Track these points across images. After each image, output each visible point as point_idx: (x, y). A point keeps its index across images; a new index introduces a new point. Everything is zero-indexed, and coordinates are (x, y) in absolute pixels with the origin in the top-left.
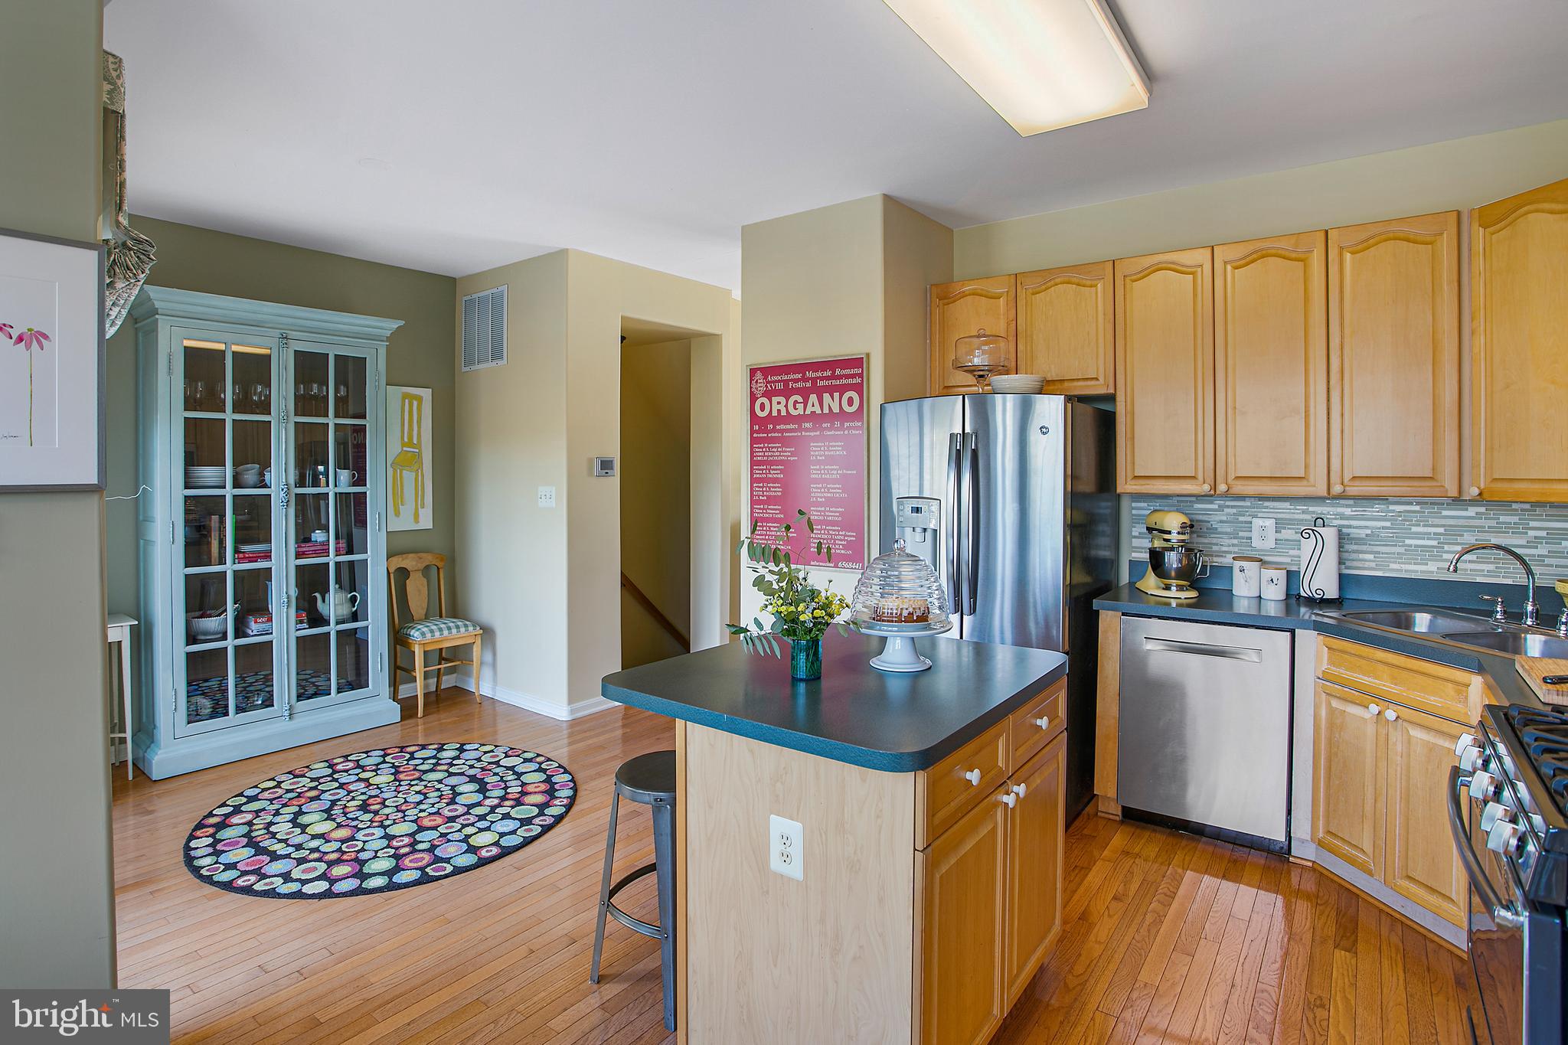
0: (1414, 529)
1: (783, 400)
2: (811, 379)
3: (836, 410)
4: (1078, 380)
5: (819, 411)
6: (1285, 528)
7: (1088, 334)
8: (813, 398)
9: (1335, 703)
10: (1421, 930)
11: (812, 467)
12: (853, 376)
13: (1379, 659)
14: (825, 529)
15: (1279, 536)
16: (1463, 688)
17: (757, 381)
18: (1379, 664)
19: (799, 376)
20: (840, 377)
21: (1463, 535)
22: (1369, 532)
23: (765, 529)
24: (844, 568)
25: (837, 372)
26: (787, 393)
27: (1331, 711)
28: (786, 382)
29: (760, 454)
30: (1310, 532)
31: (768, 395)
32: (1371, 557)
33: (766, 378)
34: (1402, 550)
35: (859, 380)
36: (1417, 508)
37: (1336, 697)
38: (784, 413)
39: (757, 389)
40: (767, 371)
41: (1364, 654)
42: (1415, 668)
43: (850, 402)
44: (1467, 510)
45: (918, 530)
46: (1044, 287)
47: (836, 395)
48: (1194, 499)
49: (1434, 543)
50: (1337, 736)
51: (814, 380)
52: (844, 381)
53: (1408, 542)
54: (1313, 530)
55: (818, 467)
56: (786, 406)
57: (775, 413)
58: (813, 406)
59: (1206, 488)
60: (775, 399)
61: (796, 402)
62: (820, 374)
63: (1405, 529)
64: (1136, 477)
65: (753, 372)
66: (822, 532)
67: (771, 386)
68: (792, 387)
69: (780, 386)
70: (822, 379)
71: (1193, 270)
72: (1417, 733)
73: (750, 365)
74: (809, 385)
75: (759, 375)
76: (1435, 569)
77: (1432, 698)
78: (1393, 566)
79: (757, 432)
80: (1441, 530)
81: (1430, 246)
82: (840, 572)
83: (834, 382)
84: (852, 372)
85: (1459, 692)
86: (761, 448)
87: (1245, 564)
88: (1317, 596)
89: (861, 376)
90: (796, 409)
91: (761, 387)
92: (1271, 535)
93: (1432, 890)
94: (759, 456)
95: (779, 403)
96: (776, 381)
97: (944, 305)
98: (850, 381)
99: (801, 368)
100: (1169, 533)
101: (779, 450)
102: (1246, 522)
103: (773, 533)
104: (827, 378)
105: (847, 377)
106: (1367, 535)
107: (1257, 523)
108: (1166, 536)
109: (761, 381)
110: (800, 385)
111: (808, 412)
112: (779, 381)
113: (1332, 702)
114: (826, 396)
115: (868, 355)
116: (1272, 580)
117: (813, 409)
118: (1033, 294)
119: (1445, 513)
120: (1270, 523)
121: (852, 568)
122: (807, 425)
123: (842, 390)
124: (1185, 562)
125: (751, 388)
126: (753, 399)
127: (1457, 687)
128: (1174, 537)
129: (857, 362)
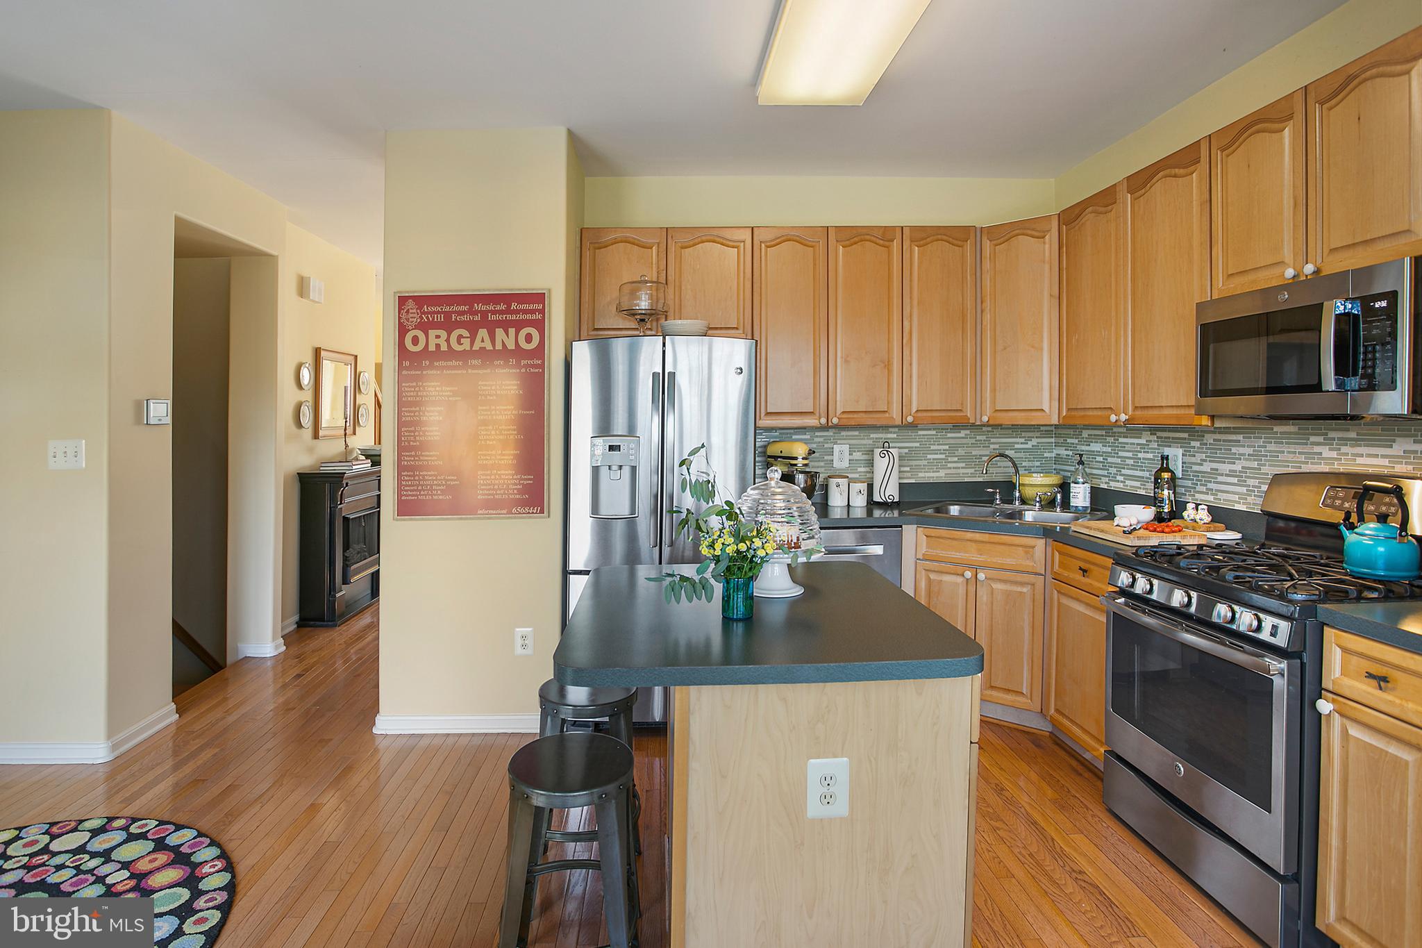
0: (932, 447)
1: (443, 334)
2: (481, 312)
3: (511, 346)
4: (721, 328)
5: (490, 347)
6: (855, 452)
7: (731, 288)
8: (483, 333)
9: (932, 576)
10: (995, 721)
11: (480, 408)
12: (532, 312)
13: (969, 538)
14: (495, 475)
15: (851, 457)
16: (1031, 550)
17: (408, 310)
18: (969, 543)
19: (466, 308)
20: (517, 312)
21: (958, 450)
22: (906, 451)
23: (417, 478)
24: (520, 513)
25: (514, 306)
26: (449, 326)
27: (929, 581)
28: (448, 315)
29: (412, 394)
30: (885, 452)
31: (424, 327)
32: (908, 469)
33: (420, 308)
34: (925, 462)
35: (539, 316)
36: (934, 432)
37: (934, 571)
38: (444, 347)
39: (408, 320)
40: (421, 300)
41: (956, 537)
42: (996, 541)
43: (529, 338)
44: (960, 432)
45: (614, 468)
46: (691, 243)
47: (512, 331)
48: (792, 431)
49: (943, 456)
50: (935, 599)
51: (484, 314)
52: (521, 317)
53: (929, 456)
54: (887, 451)
55: (488, 408)
56: (448, 341)
57: (432, 348)
58: (483, 341)
59: (823, 421)
60: (432, 333)
61: (460, 337)
62: (491, 307)
63: (927, 447)
64: (768, 414)
65: (402, 300)
66: (493, 477)
67: (427, 318)
68: (456, 319)
69: (441, 318)
70: (494, 312)
71: (814, 244)
72: (998, 586)
73: (398, 292)
74: (477, 318)
75: (411, 304)
76: (944, 475)
77: (1008, 560)
78: (921, 475)
79: (407, 368)
80: (947, 447)
81: (961, 248)
82: (515, 518)
83: (509, 317)
84: (531, 307)
85: (1027, 553)
86: (412, 387)
87: (839, 480)
88: (889, 501)
89: (542, 312)
90: (459, 343)
91: (414, 318)
92: (847, 457)
93: (1008, 691)
94: (411, 396)
95: (438, 337)
96: (434, 312)
97: (596, 248)
98: (529, 317)
99: (469, 299)
100: (796, 458)
101: (437, 389)
102: (830, 448)
103: (428, 483)
104: (501, 312)
105: (525, 312)
106: (906, 453)
107: (837, 448)
108: (794, 462)
109: (415, 311)
110: (465, 318)
111: (476, 347)
112: (438, 312)
113: (930, 576)
114: (500, 333)
115: (549, 291)
116: (860, 491)
117: (483, 345)
118: (682, 248)
119: (949, 435)
120: (846, 448)
121: (529, 513)
122: (475, 362)
123: (519, 326)
124: (809, 483)
125: (399, 318)
126: (402, 331)
127: (1024, 549)
128: (800, 462)
129: (540, 298)
